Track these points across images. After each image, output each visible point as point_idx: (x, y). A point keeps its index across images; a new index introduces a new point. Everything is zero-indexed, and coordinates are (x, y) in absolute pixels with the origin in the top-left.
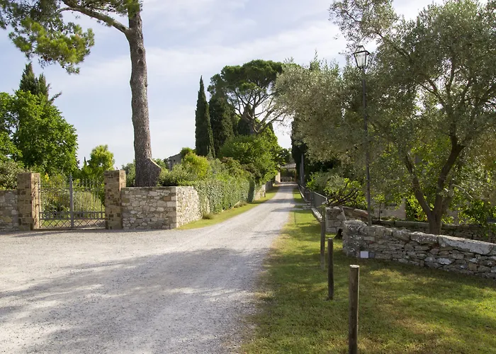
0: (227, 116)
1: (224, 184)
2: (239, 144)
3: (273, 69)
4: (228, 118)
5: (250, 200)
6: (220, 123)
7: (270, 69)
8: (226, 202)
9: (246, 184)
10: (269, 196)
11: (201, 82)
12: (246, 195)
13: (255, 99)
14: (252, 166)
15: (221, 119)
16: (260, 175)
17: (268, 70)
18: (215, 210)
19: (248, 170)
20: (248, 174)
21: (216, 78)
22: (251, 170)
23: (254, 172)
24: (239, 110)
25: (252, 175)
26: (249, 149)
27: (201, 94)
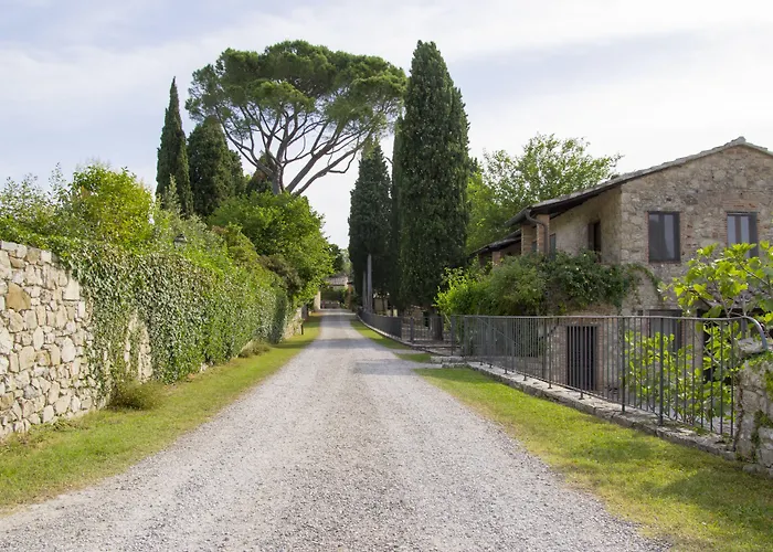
0: (224, 169)
1: (210, 280)
2: (250, 211)
3: (329, 61)
4: (228, 174)
5: (275, 338)
6: (208, 181)
7: (324, 62)
8: (215, 338)
9: (269, 296)
10: (309, 332)
11: (173, 90)
12: (267, 325)
13: (285, 128)
14: (281, 259)
15: (212, 174)
16: (298, 281)
17: (320, 62)
18: (172, 367)
19: (271, 269)
20: (272, 276)
21: (204, 75)
22: (276, 269)
23: (282, 274)
24: (251, 151)
25: (281, 281)
26: (275, 222)
27: (172, 114)
